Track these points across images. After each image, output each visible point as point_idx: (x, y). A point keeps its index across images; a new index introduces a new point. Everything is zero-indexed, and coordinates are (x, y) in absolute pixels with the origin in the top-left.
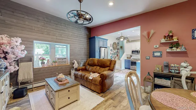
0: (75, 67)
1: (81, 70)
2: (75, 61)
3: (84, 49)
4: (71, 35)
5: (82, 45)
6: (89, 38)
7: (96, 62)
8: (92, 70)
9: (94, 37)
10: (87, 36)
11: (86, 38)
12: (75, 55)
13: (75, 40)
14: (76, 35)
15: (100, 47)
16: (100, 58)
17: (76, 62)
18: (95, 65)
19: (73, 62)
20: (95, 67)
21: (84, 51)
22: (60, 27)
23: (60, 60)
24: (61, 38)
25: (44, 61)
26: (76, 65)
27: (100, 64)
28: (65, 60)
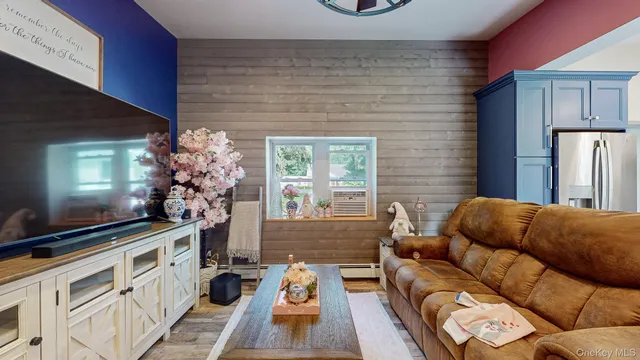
0: (395, 235)
1: (417, 255)
2: (398, 205)
3: (443, 154)
4: (385, 96)
5: (433, 135)
6: (475, 94)
7: (516, 225)
8: (485, 273)
9: (509, 81)
10: (467, 86)
11: (460, 99)
12: (400, 180)
13: (399, 117)
14: (405, 91)
15: (556, 132)
16: (554, 199)
17: (401, 211)
18: (508, 245)
19: (391, 210)
20: (506, 256)
21: (444, 162)
22: (341, 73)
23: (341, 200)
24: (343, 116)
25: (295, 199)
26: (402, 227)
27: (544, 244)
28: (359, 200)
